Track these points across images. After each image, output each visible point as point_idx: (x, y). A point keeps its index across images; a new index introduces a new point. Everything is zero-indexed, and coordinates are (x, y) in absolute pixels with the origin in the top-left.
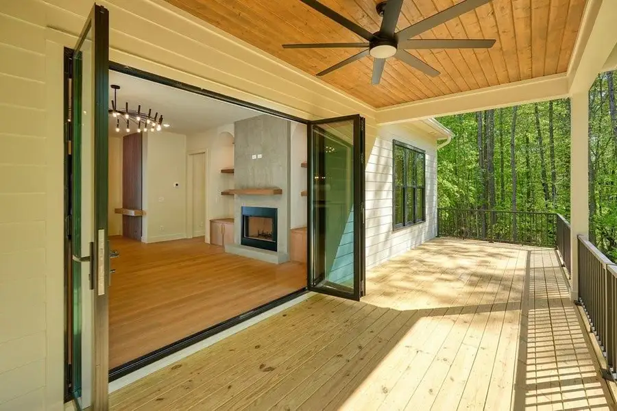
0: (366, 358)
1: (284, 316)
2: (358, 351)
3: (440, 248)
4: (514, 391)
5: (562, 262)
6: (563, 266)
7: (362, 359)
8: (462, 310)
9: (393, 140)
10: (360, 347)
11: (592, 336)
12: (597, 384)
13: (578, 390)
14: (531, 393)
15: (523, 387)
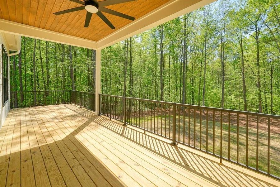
4: (122, 137)
5: (79, 107)
9: (2, 44)
10: (74, 158)
12: (126, 128)
13: (126, 130)
14: (124, 135)
15: (122, 135)
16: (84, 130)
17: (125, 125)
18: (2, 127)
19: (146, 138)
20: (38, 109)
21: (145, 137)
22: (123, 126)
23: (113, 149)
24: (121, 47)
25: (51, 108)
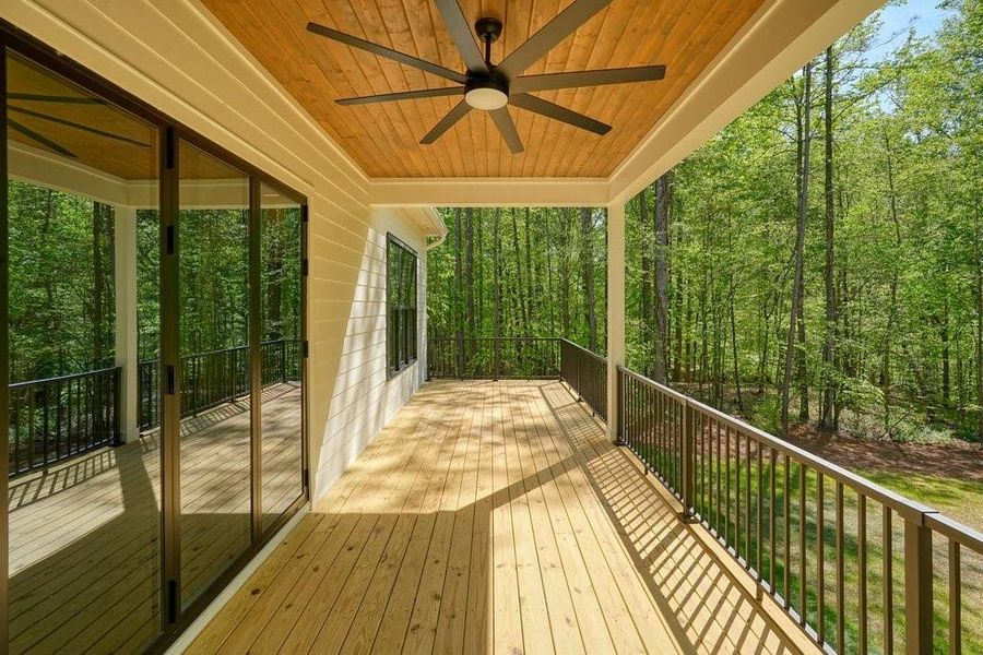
0: (457, 610)
1: (255, 592)
2: (437, 603)
3: (450, 396)
4: (639, 575)
5: (577, 397)
6: (580, 400)
7: (454, 616)
8: (538, 480)
9: (388, 233)
10: (437, 597)
11: (650, 476)
12: (685, 532)
13: (678, 546)
14: (652, 568)
15: (643, 566)
16: (535, 493)
17: (685, 519)
18: (384, 429)
19: (748, 628)
20: (474, 390)
21: (750, 621)
22: (676, 522)
23: (568, 621)
24: (783, 157)
25: (504, 389)
